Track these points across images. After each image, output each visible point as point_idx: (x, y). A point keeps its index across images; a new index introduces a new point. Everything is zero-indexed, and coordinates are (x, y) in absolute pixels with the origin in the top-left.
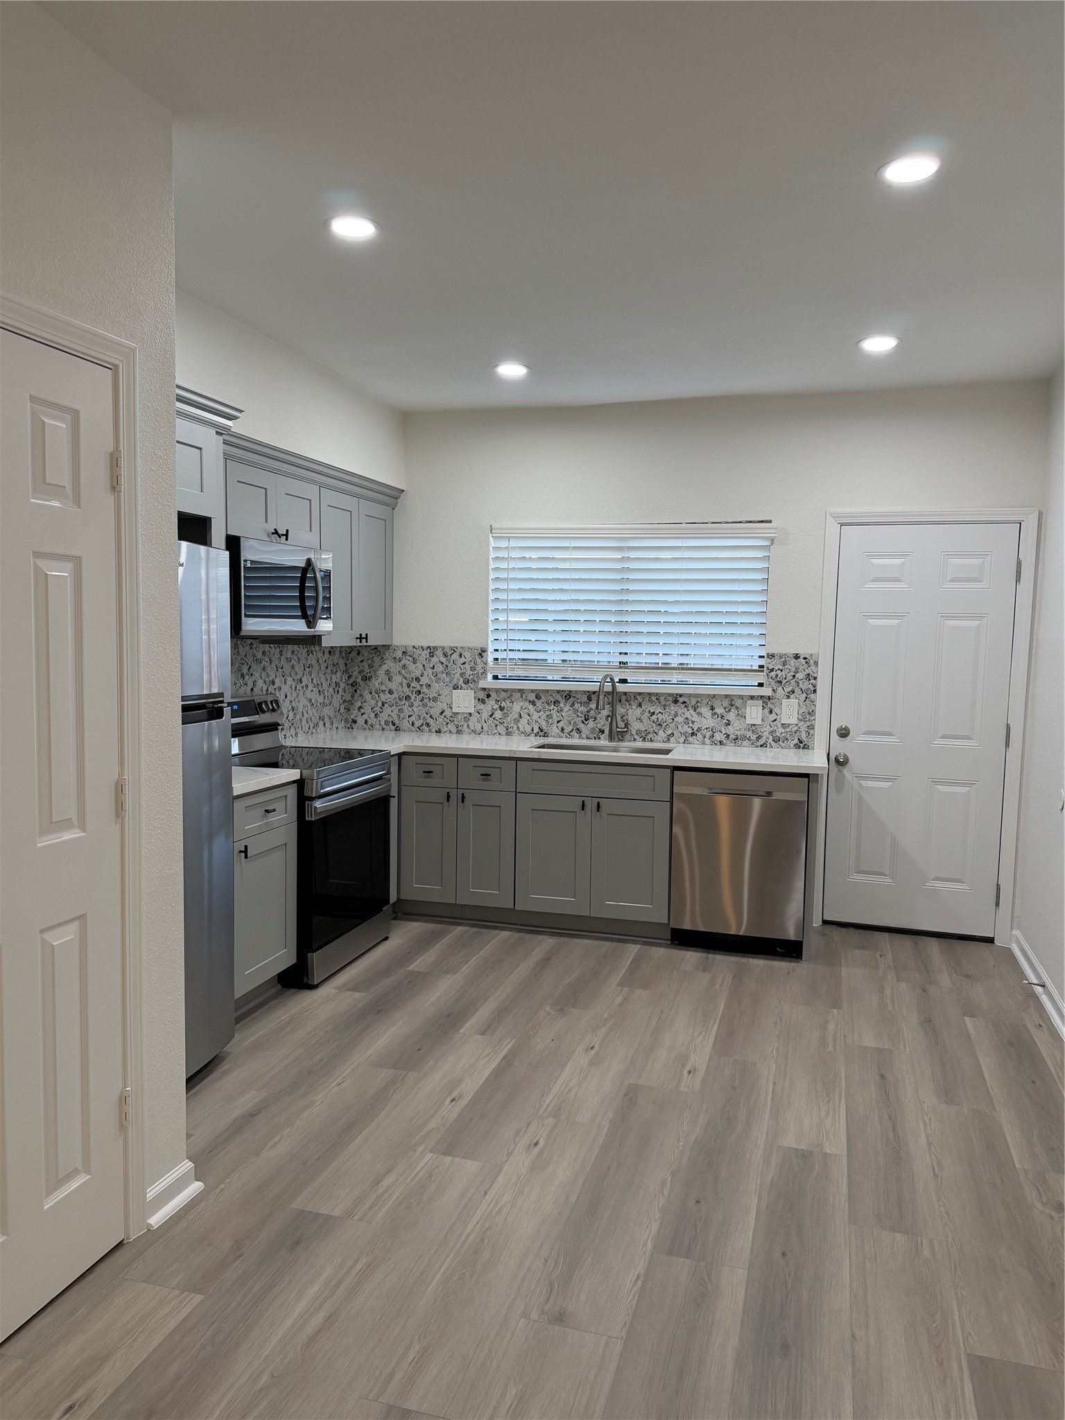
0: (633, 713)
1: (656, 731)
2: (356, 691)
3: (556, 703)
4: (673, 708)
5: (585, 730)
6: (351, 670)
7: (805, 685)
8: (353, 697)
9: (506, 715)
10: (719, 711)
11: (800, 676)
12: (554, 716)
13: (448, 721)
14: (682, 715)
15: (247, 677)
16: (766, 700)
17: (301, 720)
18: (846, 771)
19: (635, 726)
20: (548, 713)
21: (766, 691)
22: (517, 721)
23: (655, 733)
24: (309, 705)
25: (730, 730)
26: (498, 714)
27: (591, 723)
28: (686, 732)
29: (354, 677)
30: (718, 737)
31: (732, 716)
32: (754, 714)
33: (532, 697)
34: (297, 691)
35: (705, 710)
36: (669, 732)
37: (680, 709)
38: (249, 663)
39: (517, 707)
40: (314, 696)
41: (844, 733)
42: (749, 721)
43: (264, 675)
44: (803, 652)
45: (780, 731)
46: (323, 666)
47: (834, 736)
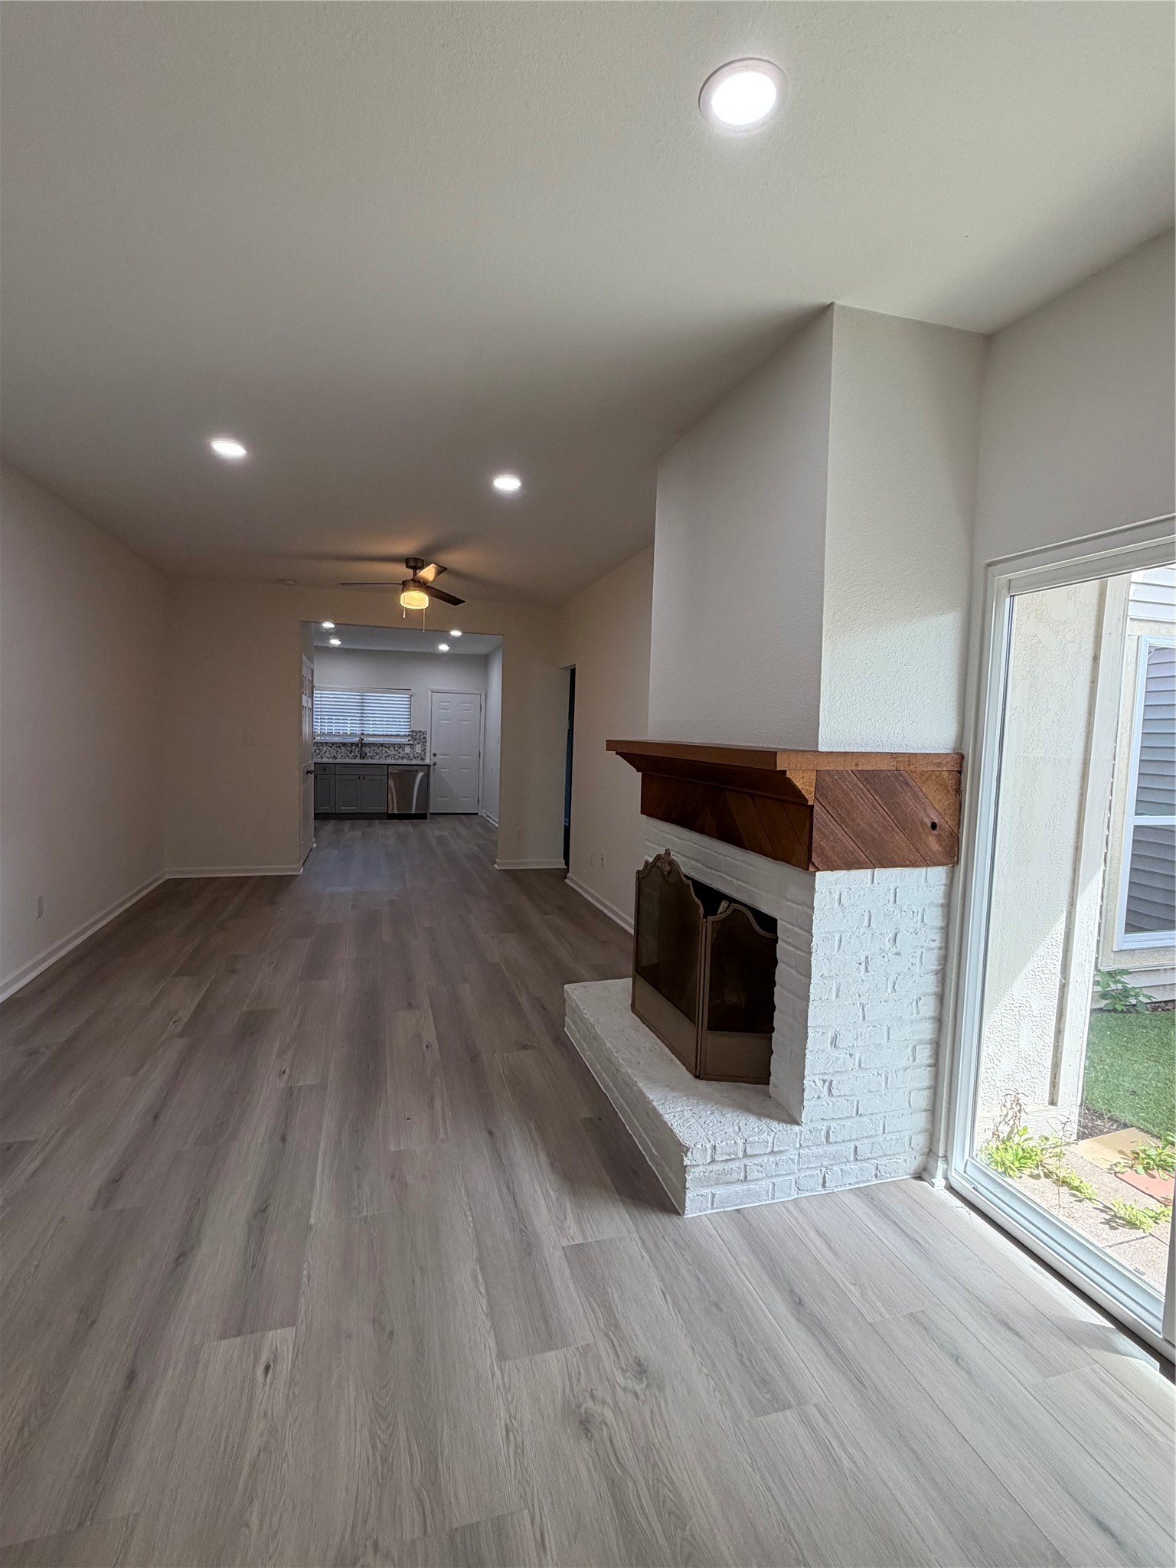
0: (367, 750)
1: (376, 754)
3: (340, 747)
4: (381, 748)
5: (351, 756)
7: (423, 740)
10: (397, 749)
11: (422, 737)
12: (339, 752)
14: (384, 750)
16: (411, 745)
18: (435, 767)
19: (368, 754)
20: (337, 750)
21: (411, 742)
22: (325, 753)
25: (400, 755)
26: (318, 751)
27: (353, 754)
28: (385, 755)
30: (396, 757)
31: (400, 750)
32: (408, 750)
33: (331, 745)
35: (392, 748)
36: (380, 755)
37: (384, 748)
39: (325, 749)
41: (435, 755)
42: (406, 752)
44: (422, 730)
45: (416, 755)
47: (432, 757)
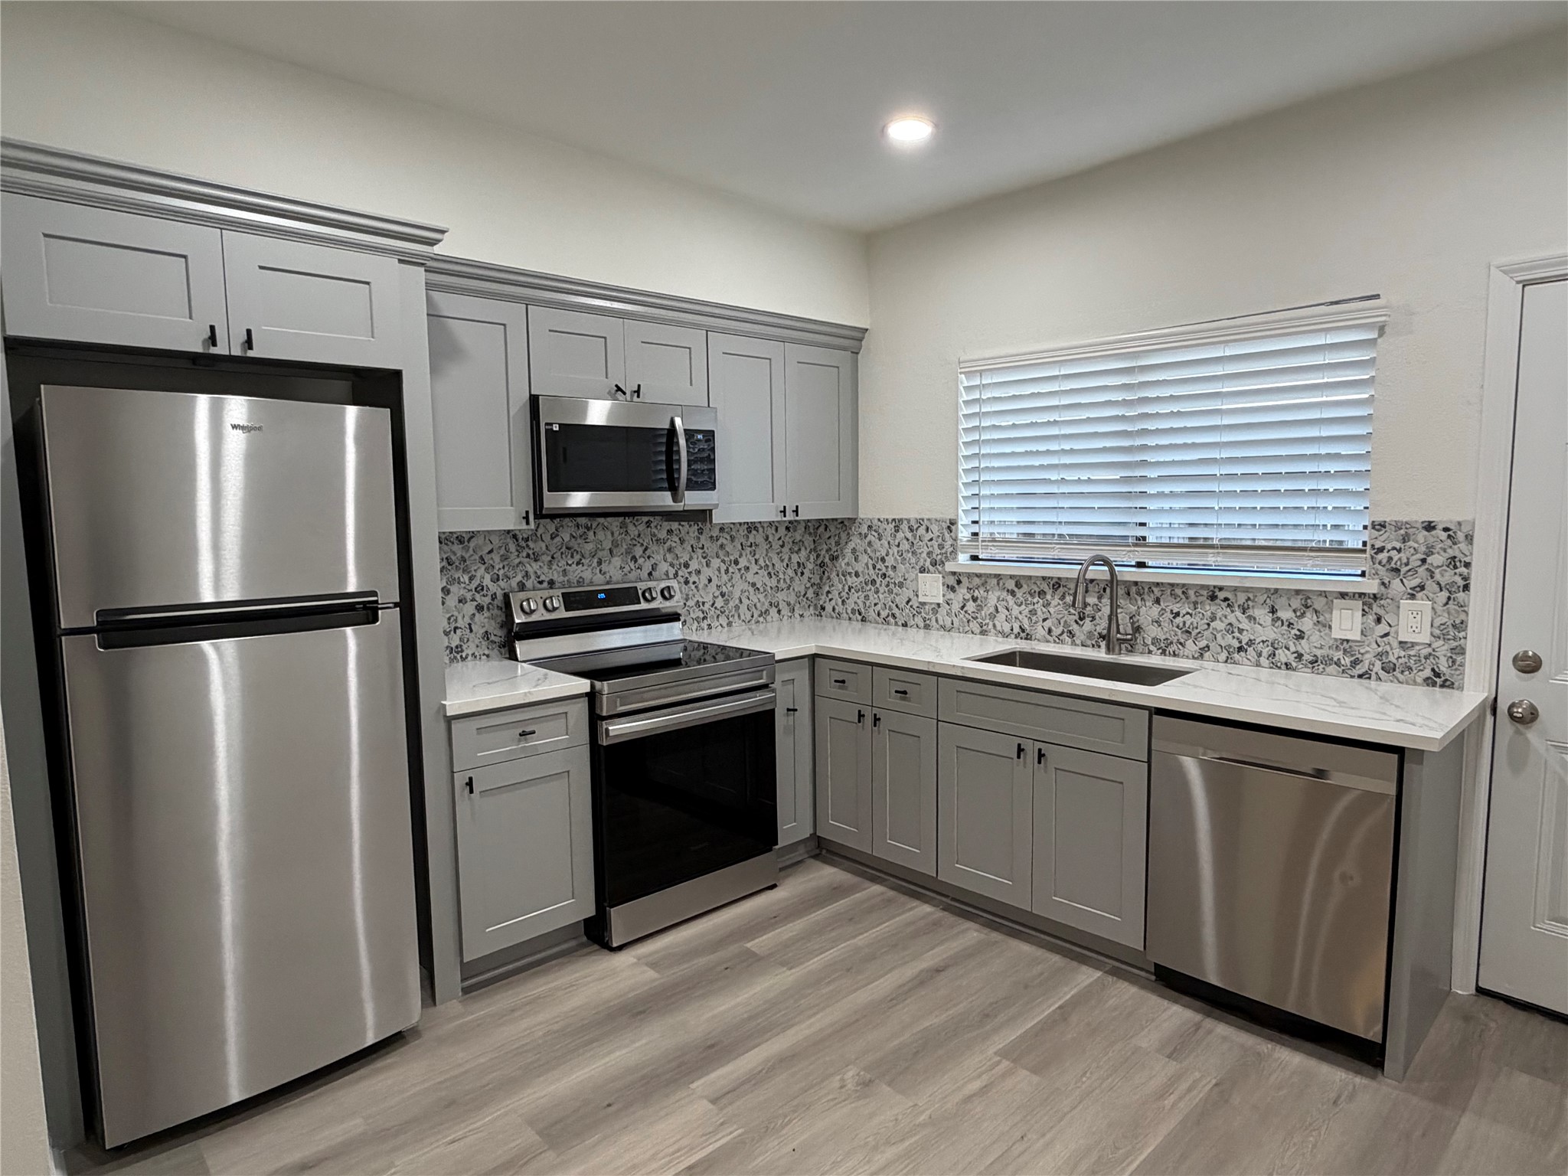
0: (1148, 612)
1: (1182, 641)
2: (824, 573)
3: (1042, 593)
4: (1209, 608)
5: (1080, 634)
6: (819, 548)
7: (1448, 577)
8: (821, 579)
9: (980, 608)
10: (1285, 614)
11: (1436, 560)
12: (1039, 613)
13: (915, 612)
14: (1223, 619)
15: (641, 561)
16: (1368, 601)
17: (737, 608)
18: (1532, 735)
19: (1151, 632)
20: (1031, 607)
21: (1371, 586)
22: (992, 617)
23: (1181, 644)
24: (751, 590)
25: (1304, 646)
26: (971, 606)
27: (1088, 625)
28: (1230, 646)
29: (822, 556)
30: (1282, 656)
31: (1307, 623)
32: (1347, 623)
33: (1011, 585)
34: (730, 574)
35: (1262, 614)
36: (1203, 643)
37: (1221, 610)
38: (645, 544)
39: (992, 598)
40: (761, 579)
41: (1529, 665)
42: (1337, 634)
43: (669, 557)
44: (1441, 517)
45: (1395, 654)
46: (776, 545)
47: (1509, 671)
